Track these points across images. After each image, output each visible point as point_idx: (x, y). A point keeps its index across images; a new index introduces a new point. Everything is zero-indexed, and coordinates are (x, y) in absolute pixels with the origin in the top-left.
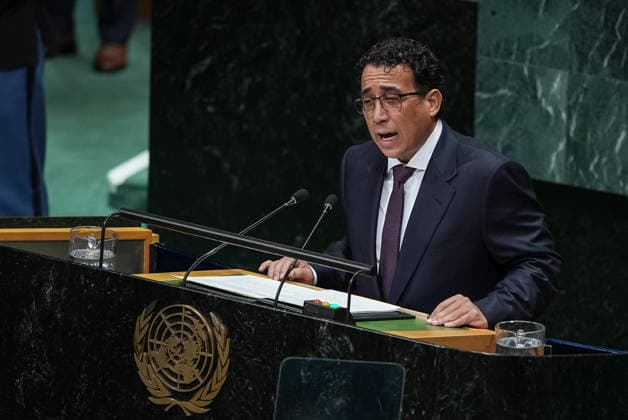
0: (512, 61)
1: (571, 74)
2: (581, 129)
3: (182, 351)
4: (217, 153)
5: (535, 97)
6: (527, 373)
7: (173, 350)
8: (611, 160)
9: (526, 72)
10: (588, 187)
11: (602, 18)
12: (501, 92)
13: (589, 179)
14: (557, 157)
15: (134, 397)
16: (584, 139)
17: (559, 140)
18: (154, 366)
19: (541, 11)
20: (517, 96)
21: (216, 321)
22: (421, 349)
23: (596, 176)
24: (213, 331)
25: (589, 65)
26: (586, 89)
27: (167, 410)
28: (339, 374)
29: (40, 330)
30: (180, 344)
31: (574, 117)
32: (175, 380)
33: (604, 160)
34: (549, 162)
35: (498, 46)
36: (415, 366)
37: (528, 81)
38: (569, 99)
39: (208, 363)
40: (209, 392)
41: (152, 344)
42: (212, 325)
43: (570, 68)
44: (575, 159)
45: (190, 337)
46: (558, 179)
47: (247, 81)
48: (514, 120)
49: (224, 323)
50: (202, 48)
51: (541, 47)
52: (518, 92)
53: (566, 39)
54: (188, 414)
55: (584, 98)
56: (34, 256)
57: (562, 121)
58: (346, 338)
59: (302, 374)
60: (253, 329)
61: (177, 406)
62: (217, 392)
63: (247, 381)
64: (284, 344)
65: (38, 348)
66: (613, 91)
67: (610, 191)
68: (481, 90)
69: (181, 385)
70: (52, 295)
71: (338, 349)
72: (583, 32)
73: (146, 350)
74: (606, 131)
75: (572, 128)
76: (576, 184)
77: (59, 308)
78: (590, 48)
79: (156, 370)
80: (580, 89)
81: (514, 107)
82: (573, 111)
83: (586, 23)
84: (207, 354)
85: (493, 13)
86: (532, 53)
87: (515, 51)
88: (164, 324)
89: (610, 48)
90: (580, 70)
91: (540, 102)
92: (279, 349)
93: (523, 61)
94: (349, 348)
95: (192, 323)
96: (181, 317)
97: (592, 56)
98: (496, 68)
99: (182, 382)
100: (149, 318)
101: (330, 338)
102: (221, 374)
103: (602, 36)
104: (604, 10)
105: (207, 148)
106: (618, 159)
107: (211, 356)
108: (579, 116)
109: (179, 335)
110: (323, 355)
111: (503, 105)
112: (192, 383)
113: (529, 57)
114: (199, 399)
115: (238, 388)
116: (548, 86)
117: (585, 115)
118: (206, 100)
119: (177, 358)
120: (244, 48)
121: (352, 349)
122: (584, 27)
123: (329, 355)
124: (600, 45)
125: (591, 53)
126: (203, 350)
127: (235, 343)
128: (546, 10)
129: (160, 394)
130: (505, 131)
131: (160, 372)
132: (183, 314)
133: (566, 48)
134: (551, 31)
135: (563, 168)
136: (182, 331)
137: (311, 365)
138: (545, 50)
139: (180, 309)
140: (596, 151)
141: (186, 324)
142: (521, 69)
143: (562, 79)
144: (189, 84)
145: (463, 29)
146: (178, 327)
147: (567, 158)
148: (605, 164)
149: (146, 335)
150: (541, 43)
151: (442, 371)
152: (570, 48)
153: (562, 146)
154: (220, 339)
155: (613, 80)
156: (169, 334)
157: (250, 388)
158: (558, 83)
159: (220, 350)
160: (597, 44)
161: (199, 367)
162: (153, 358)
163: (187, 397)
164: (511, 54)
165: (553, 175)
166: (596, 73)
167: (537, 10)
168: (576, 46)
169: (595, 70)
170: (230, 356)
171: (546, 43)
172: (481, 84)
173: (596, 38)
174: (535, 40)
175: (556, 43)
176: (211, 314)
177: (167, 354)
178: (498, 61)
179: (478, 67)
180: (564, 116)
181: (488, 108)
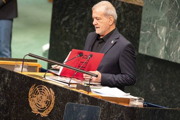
0: (151, 23)
1: (167, 28)
2: (169, 44)
3: (42, 99)
4: (68, 43)
5: (157, 34)
6: (136, 112)
7: (39, 98)
8: (177, 53)
9: (155, 27)
10: (170, 60)
11: (177, 13)
12: (147, 32)
13: (170, 58)
14: (162, 51)
15: (28, 111)
16: (170, 47)
17: (163, 46)
18: (34, 102)
19: (160, 10)
20: (152, 33)
21: (52, 91)
22: (107, 103)
23: (172, 57)
24: (50, 93)
25: (172, 26)
26: (171, 33)
27: (36, 115)
28: (84, 108)
29: (3, 90)
30: (41, 97)
31: (167, 40)
32: (39, 107)
33: (175, 53)
34: (160, 52)
35: (148, 19)
36: (105, 108)
37: (155, 29)
38: (166, 35)
39: (49, 102)
40: (48, 111)
41: (34, 96)
42: (50, 92)
43: (167, 26)
44: (167, 52)
45: (44, 95)
46: (162, 58)
47: (78, 24)
48: (150, 40)
49: (54, 91)
50: (66, 13)
51: (159, 20)
52: (152, 32)
53: (166, 18)
54: (42, 116)
55: (170, 35)
56: (3, 69)
57: (164, 41)
58: (87, 98)
59: (74, 108)
60: (61, 94)
61: (39, 114)
62: (50, 111)
63: (59, 108)
64: (70, 99)
65: (2, 95)
66: (178, 34)
67: (175, 62)
68: (142, 31)
69: (41, 108)
70: (7, 80)
71: (84, 101)
72: (171, 17)
73: (32, 97)
74: (176, 45)
75: (167, 43)
76: (167, 59)
77: (9, 84)
78: (173, 21)
79: (34, 103)
80: (169, 33)
81: (151, 36)
82: (167, 39)
83: (172, 14)
84: (48, 100)
85: (147, 9)
86: (157, 22)
87: (152, 21)
88: (37, 90)
89: (178, 22)
90: (170, 27)
91: (158, 35)
92: (68, 100)
93: (154, 23)
94: (87, 101)
95: (45, 91)
96: (42, 89)
97: (173, 24)
98: (147, 25)
99: (41, 107)
100: (33, 89)
101: (82, 98)
102: (52, 106)
103: (176, 18)
104: (177, 11)
105: (65, 41)
106: (179, 53)
107: (50, 100)
108: (169, 40)
109: (41, 94)
110: (80, 103)
111: (148, 35)
112: (44, 108)
113: (156, 22)
114: (45, 113)
115: (56, 110)
116: (161, 31)
117: (170, 40)
118: (66, 28)
119: (40, 100)
120: (77, 14)
121: (88, 101)
122: (171, 15)
123: (82, 103)
124: (176, 21)
125: (173, 23)
126: (47, 99)
127: (56, 97)
128: (161, 10)
129: (35, 110)
130: (148, 43)
131: (35, 104)
132: (43, 88)
133: (166, 21)
134: (162, 16)
135: (163, 54)
136: (42, 93)
137: (77, 105)
138: (161, 21)
139: (42, 87)
140: (173, 50)
141: (43, 91)
142: (154, 26)
143: (164, 30)
144: (62, 23)
145: (138, 13)
146: (41, 92)
147: (165, 52)
148: (175, 54)
149: (32, 93)
150: (159, 19)
151: (113, 110)
152: (167, 21)
153: (163, 48)
154: (52, 96)
155: (179, 31)
156: (38, 93)
157: (60, 111)
158: (163, 30)
159: (52, 99)
160: (175, 20)
161: (46, 103)
162: (34, 100)
163: (42, 111)
164: (151, 21)
165: (160, 56)
166: (174, 29)
167: (159, 10)
168: (169, 21)
169: (174, 28)
170: (55, 101)
171: (161, 19)
172: (142, 29)
173: (175, 19)
174: (158, 18)
175: (164, 19)
176: (50, 89)
177: (38, 99)
178: (147, 23)
179: (142, 24)
180: (164, 40)
181: (144, 36)
